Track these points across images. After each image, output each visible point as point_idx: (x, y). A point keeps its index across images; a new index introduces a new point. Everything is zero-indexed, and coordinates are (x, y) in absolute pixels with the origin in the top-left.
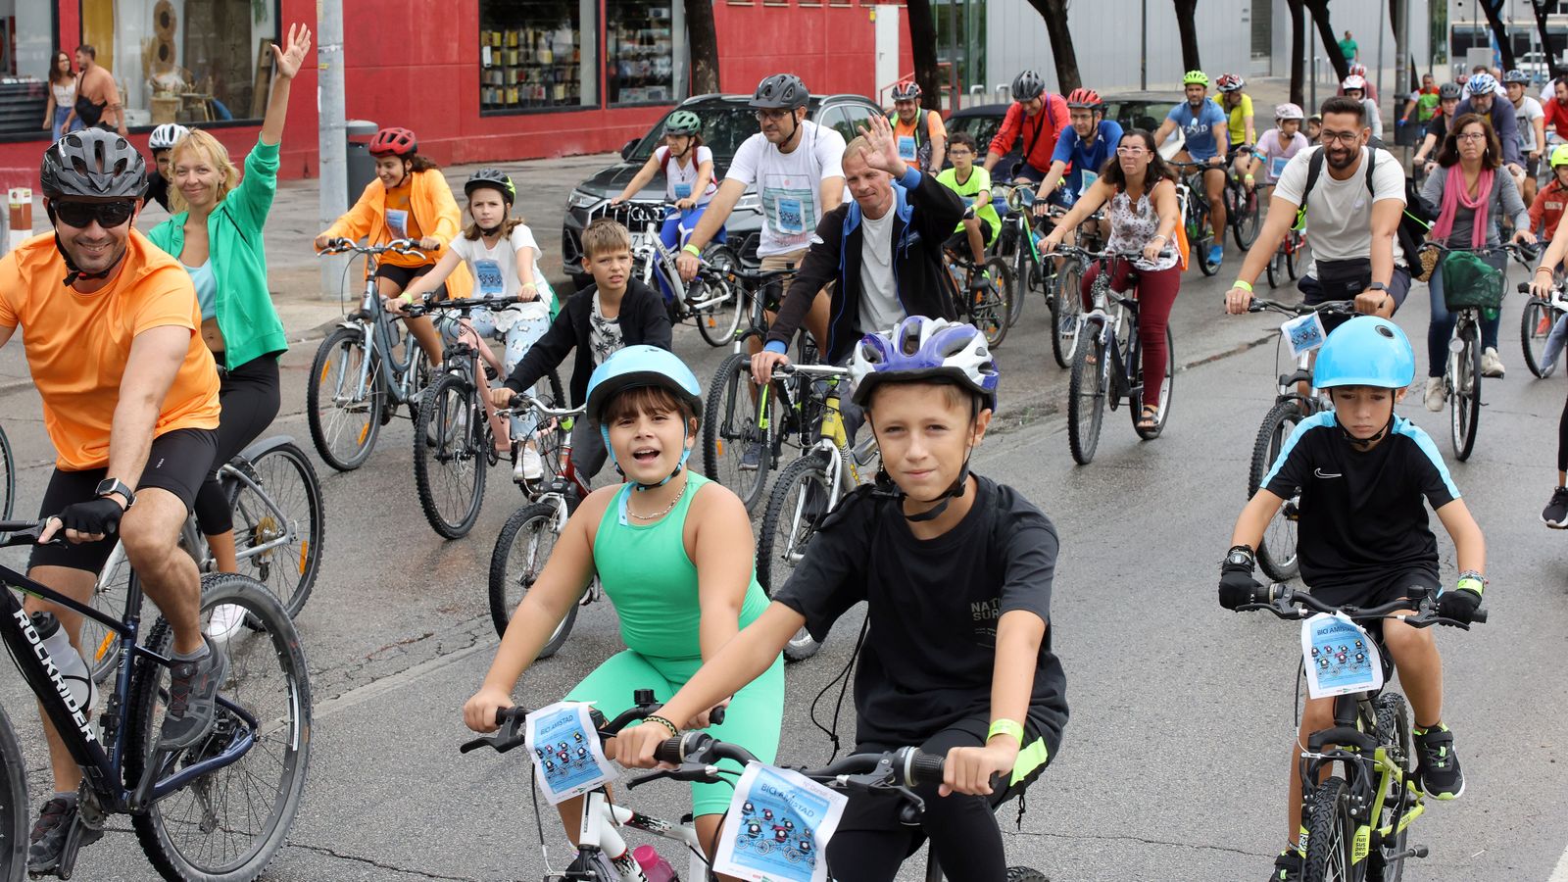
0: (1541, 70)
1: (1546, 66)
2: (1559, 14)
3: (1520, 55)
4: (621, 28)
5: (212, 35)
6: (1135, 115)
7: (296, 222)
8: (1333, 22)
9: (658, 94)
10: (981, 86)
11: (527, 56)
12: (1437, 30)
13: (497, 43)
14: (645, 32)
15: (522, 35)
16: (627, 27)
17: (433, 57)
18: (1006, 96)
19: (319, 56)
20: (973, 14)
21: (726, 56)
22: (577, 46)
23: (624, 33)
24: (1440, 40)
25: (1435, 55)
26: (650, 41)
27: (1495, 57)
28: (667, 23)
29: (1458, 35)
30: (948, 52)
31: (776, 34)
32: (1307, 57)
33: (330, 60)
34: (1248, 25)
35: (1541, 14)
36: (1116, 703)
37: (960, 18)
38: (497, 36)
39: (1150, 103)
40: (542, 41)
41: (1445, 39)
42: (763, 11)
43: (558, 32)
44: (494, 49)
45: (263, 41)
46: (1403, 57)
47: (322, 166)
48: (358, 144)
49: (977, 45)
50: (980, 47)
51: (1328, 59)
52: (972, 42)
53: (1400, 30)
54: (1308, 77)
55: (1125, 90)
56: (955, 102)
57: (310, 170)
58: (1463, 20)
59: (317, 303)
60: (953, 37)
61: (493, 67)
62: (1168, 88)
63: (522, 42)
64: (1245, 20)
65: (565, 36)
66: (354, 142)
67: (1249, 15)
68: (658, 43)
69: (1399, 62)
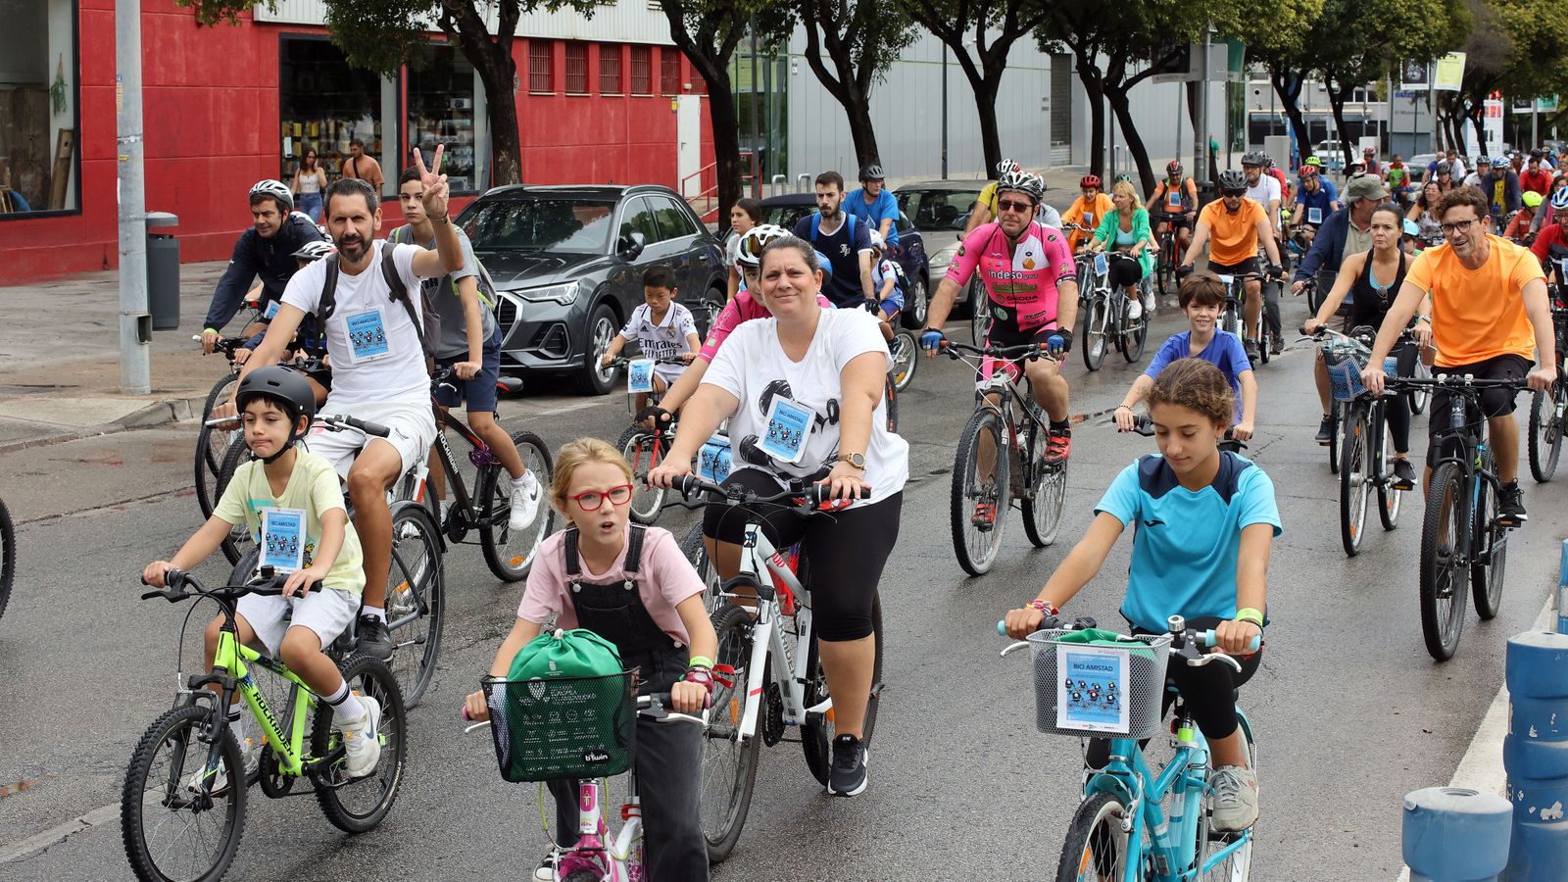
0: (1338, 157)
1: (1342, 153)
2: (1354, 102)
3: (1316, 141)
4: (422, 119)
5: (10, 125)
6: (937, 204)
7: (95, 314)
8: (1131, 110)
9: (460, 184)
10: (783, 176)
11: (329, 146)
12: (1235, 118)
13: (298, 133)
14: (447, 122)
15: (323, 125)
16: (427, 117)
17: (234, 148)
18: (808, 186)
19: (119, 147)
20: (775, 104)
21: (528, 147)
22: (378, 137)
23: (426, 123)
24: (1238, 128)
25: (1233, 144)
26: (452, 131)
27: (1292, 145)
28: (469, 114)
29: (1255, 122)
30: (750, 141)
31: (578, 124)
32: (1107, 145)
33: (129, 151)
34: (1048, 115)
35: (1337, 101)
36: (921, 793)
37: (761, 107)
38: (298, 126)
39: (951, 192)
40: (344, 131)
41: (1243, 126)
42: (565, 98)
43: (359, 122)
44: (295, 140)
45: (61, 132)
46: (1202, 145)
47: (121, 258)
48: (158, 236)
49: (778, 134)
50: (781, 137)
51: (1128, 147)
52: (773, 132)
53: (1198, 117)
54: (1107, 165)
55: (925, 179)
56: (757, 192)
57: (108, 261)
58: (1260, 109)
59: (116, 396)
60: (755, 127)
61: (294, 158)
62: (968, 177)
63: (324, 133)
64: (1044, 109)
65: (366, 127)
66: (154, 233)
67: (1048, 104)
68: (459, 133)
69: (1197, 150)
